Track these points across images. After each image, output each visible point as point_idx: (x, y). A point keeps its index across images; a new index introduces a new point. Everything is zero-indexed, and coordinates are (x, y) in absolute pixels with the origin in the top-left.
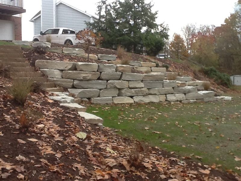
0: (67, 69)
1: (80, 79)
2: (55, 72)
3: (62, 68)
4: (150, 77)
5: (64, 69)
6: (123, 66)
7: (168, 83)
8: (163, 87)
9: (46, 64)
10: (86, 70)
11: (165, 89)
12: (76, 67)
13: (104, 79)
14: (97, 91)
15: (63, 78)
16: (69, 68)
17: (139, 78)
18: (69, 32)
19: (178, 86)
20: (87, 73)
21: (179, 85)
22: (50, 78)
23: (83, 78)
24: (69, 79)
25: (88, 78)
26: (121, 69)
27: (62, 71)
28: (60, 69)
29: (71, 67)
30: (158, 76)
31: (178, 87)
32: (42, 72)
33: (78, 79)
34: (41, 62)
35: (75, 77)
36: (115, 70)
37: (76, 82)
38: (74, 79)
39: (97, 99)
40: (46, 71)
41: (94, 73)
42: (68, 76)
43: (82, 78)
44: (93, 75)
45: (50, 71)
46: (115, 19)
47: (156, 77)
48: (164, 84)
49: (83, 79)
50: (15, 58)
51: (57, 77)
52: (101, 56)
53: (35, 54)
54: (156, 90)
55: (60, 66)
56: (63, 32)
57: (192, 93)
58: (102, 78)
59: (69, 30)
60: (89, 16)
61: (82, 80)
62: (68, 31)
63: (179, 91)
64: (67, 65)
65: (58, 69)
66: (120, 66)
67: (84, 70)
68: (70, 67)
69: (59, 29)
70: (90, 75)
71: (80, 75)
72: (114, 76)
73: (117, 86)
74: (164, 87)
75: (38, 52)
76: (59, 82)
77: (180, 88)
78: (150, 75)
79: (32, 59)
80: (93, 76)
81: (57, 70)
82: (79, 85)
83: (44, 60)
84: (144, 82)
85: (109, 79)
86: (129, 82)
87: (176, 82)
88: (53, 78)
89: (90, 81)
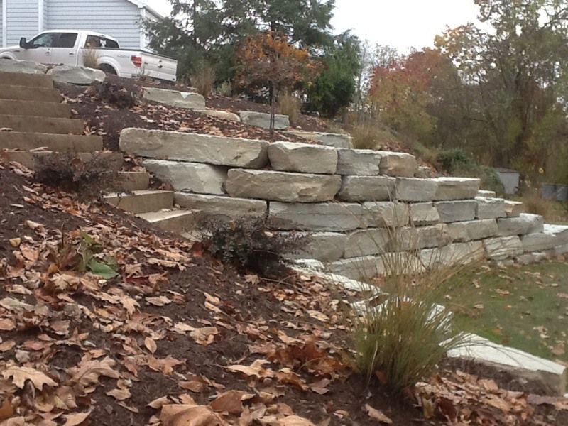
0: (243, 164)
1: (289, 199)
2: (197, 173)
3: (223, 160)
4: (451, 189)
5: (228, 163)
6: (398, 157)
7: (486, 206)
8: (476, 218)
9: (160, 142)
10: (307, 170)
11: (482, 225)
12: (270, 157)
13: (352, 198)
14: (339, 237)
15: (226, 193)
16: (248, 162)
17: (428, 192)
18: (104, 43)
19: (507, 213)
20: (308, 180)
21: (510, 211)
22: (182, 191)
23: (300, 196)
24: (249, 198)
25: (314, 196)
26: (392, 165)
27: (223, 169)
28: (215, 162)
29: (257, 156)
30: (468, 186)
31: (508, 216)
32: (150, 169)
33: (283, 198)
34: (141, 136)
35: (271, 190)
36: (378, 169)
37: (275, 209)
38: (269, 198)
39: (339, 265)
40: (166, 166)
41: (328, 177)
42: (246, 186)
43: (297, 196)
44: (325, 185)
45: (180, 169)
46: (222, 16)
47: (464, 188)
48: (479, 210)
49: (299, 200)
50: (50, 120)
51: (207, 192)
52: (251, 118)
53: (107, 107)
54: (463, 227)
55: (215, 154)
56: (87, 42)
57: (535, 234)
58: (347, 194)
59: (104, 39)
60: (137, 6)
61: (294, 203)
62: (101, 41)
63: (509, 230)
64: (241, 149)
65: (206, 163)
66: (390, 156)
67: (302, 168)
68: (252, 156)
69: (77, 34)
70: (319, 186)
71: (291, 185)
72: (379, 188)
73: (385, 220)
74: (479, 217)
75: (113, 101)
76: (217, 209)
77: (512, 219)
78: (452, 184)
79: (101, 124)
80: (325, 188)
81: (205, 165)
82: (286, 217)
83: (154, 131)
84: (438, 203)
85: (363, 198)
86: (412, 205)
87: (503, 201)
88: (191, 192)
89: (318, 207)
